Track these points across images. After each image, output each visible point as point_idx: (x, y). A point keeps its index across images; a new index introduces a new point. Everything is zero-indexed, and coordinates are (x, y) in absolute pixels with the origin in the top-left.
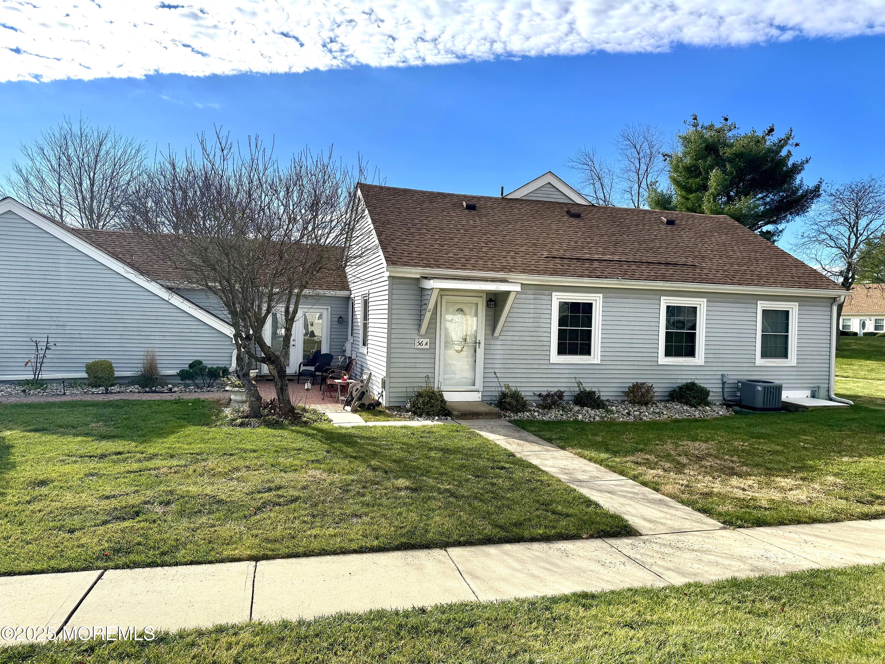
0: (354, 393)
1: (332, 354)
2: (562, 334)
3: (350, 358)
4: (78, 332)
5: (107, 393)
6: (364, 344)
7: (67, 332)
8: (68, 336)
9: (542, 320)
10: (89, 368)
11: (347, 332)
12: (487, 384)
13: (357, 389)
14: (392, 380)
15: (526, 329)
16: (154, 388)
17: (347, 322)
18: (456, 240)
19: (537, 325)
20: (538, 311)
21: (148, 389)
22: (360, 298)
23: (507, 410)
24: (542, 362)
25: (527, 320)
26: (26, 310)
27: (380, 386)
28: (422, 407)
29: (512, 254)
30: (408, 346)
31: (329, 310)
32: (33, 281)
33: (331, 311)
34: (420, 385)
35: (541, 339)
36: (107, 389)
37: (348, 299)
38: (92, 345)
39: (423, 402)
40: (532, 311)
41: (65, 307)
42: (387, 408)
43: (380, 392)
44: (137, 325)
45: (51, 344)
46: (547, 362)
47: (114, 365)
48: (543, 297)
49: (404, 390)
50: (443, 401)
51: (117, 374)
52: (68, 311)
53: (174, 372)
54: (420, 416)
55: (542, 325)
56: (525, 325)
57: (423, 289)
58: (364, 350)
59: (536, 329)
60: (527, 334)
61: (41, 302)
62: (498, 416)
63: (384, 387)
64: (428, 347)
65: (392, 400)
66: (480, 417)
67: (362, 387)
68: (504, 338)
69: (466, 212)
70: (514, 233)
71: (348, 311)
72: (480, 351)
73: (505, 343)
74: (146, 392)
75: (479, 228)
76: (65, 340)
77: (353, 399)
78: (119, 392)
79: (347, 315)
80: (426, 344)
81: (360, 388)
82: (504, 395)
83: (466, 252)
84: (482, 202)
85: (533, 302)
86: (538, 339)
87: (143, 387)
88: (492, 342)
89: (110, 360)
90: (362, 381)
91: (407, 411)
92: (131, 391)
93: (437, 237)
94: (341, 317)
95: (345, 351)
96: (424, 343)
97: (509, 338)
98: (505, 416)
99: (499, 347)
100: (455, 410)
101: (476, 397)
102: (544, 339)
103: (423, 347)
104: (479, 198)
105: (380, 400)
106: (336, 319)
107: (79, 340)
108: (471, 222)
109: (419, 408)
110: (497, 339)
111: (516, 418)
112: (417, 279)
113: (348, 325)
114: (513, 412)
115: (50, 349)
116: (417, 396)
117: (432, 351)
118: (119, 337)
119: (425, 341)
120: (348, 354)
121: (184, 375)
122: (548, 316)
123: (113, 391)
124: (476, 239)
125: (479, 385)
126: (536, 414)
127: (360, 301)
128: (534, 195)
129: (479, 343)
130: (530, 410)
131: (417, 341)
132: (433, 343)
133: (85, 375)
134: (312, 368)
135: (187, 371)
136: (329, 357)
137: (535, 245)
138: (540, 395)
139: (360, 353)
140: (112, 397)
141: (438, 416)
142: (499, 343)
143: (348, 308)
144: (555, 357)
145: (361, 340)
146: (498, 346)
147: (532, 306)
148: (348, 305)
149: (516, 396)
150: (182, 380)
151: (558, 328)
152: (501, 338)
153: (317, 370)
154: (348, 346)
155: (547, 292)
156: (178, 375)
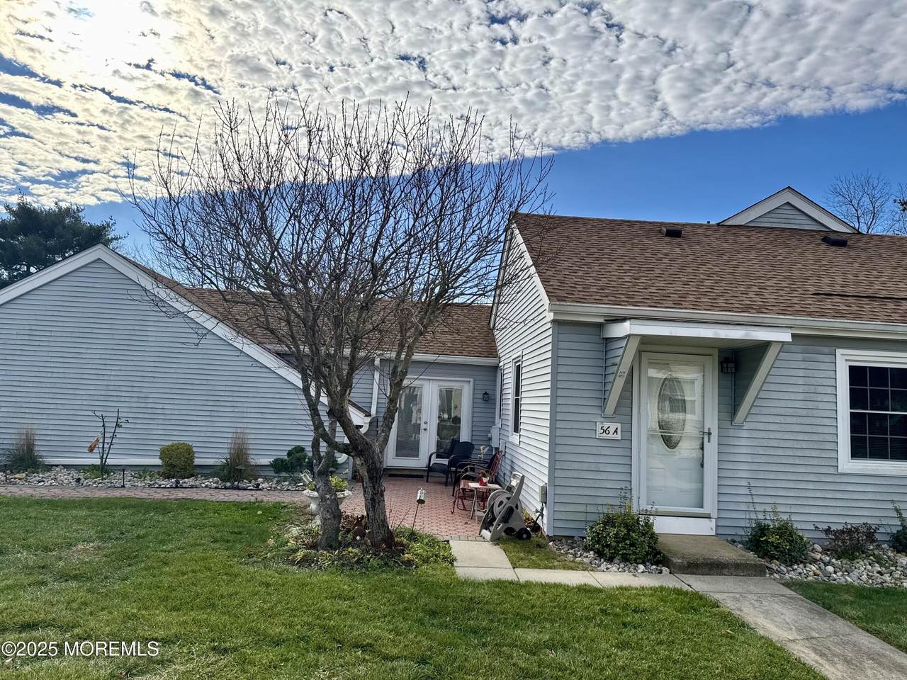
0: (497, 510)
1: (474, 443)
2: (857, 423)
3: (497, 449)
4: (161, 406)
5: (177, 487)
6: (516, 429)
7: (149, 406)
8: (150, 411)
9: (820, 398)
10: (165, 453)
11: (494, 413)
12: (724, 506)
13: (501, 503)
14: (559, 491)
15: (790, 411)
16: (236, 483)
17: (495, 400)
18: (658, 271)
19: (810, 405)
20: (813, 381)
21: (228, 484)
22: (510, 365)
23: (772, 558)
24: (823, 470)
25: (793, 396)
26: (106, 378)
27: (538, 498)
28: (614, 544)
29: (755, 289)
30: (585, 434)
31: (472, 383)
32: (116, 342)
33: (474, 385)
34: (607, 502)
35: (820, 429)
36: (177, 482)
37: (495, 369)
38: (177, 423)
39: (616, 535)
40: (800, 381)
41: (150, 374)
42: (551, 539)
43: (539, 509)
44: (230, 399)
45: (123, 420)
46: (832, 471)
47: (195, 450)
48: (821, 357)
49: (582, 509)
50: (654, 537)
51: (197, 461)
52: (152, 380)
53: (266, 461)
54: (610, 560)
55: (821, 406)
56: (790, 404)
57: (608, 341)
58: (515, 438)
59: (810, 413)
60: (794, 420)
61: (123, 368)
62: (759, 571)
63: (544, 501)
64: (618, 437)
65: (558, 524)
66: (725, 571)
67: (508, 499)
68: (753, 426)
69: (667, 239)
70: (750, 263)
71: (495, 386)
72: (711, 448)
73: (755, 434)
74: (226, 488)
75: (692, 257)
76: (146, 416)
77: (494, 519)
78: (192, 487)
79: (495, 390)
80: (616, 431)
81: (505, 501)
82: (762, 530)
83: (678, 286)
84: (689, 229)
85: (802, 365)
86: (815, 429)
87: (224, 479)
88: (732, 433)
89: (190, 444)
90: (510, 489)
91: (587, 549)
92: (206, 486)
93: (626, 267)
94: (486, 393)
95: (490, 439)
96: (612, 430)
97: (761, 426)
98: (772, 571)
99: (743, 442)
100: (675, 555)
101: (705, 528)
102: (826, 430)
103: (611, 436)
104: (684, 225)
105: (539, 522)
106: (481, 396)
107: (162, 417)
108: (678, 250)
109: (608, 546)
110: (740, 427)
111: (793, 575)
112: (600, 326)
113: (495, 404)
114: (785, 562)
115: (121, 426)
116: (605, 523)
117: (627, 444)
118: (208, 413)
119: (613, 426)
120: (494, 444)
121: (279, 466)
122: (829, 390)
123: (184, 485)
124: (690, 270)
125: (710, 506)
126: (830, 569)
127: (510, 370)
128: (766, 220)
129: (709, 434)
130: (814, 561)
131: (599, 426)
132: (627, 431)
133: (158, 461)
134: (445, 462)
135: (282, 461)
136: (469, 447)
137: (789, 278)
138: (828, 531)
139: (510, 443)
140: (180, 494)
141: (643, 563)
142: (745, 434)
143: (495, 381)
144: (846, 462)
145: (511, 423)
146: (743, 438)
147: (801, 373)
148: (496, 376)
149: (785, 531)
150: (276, 473)
151: (849, 411)
152: (746, 426)
153: (451, 464)
154: (494, 433)
155: (826, 350)
156: (271, 465)
